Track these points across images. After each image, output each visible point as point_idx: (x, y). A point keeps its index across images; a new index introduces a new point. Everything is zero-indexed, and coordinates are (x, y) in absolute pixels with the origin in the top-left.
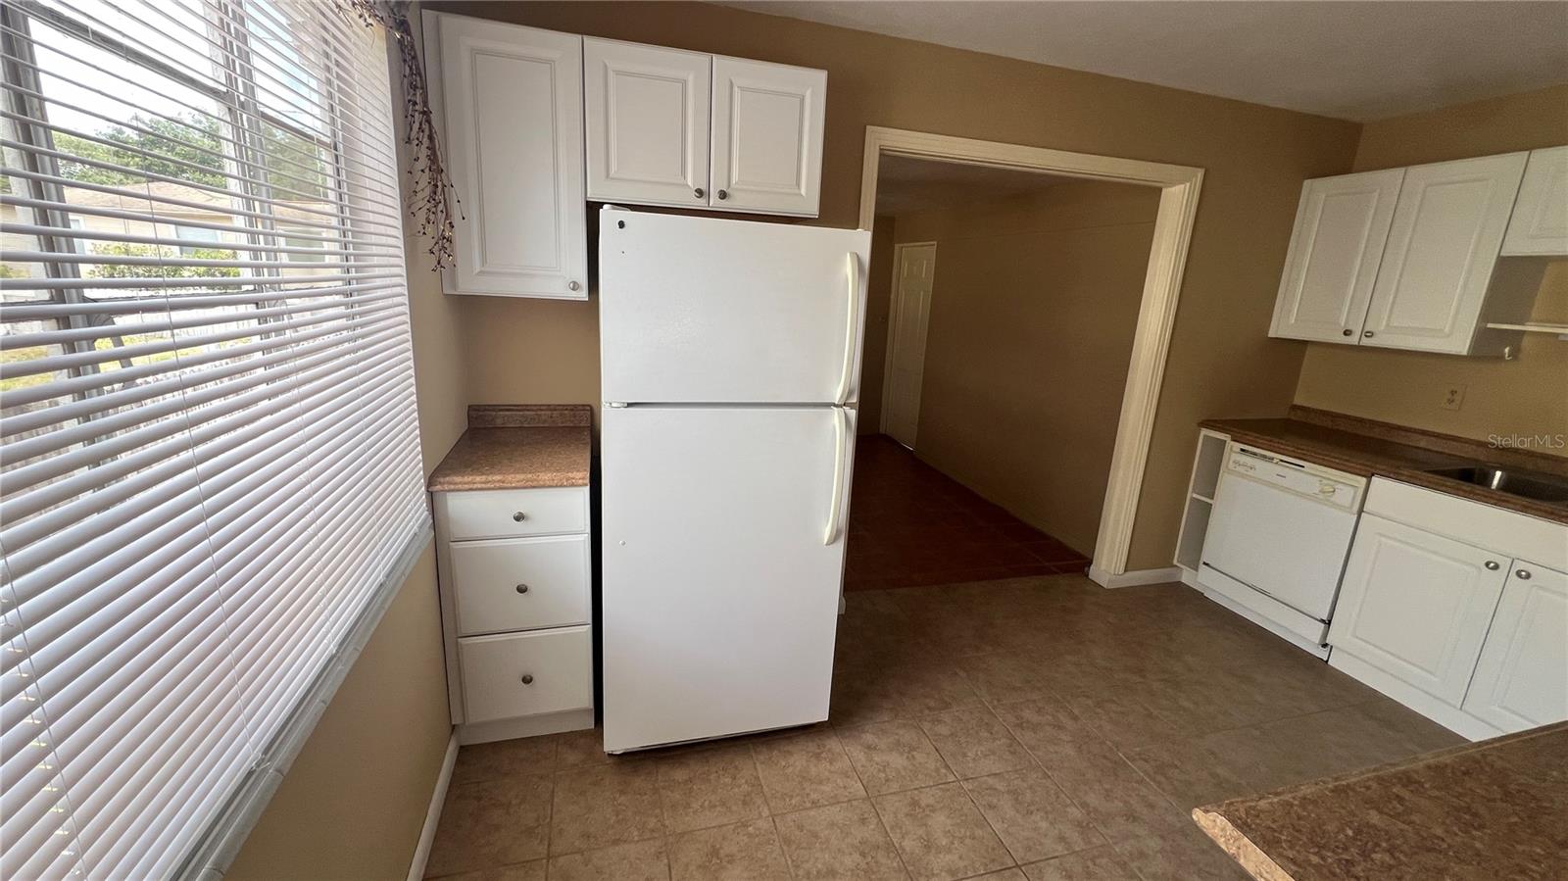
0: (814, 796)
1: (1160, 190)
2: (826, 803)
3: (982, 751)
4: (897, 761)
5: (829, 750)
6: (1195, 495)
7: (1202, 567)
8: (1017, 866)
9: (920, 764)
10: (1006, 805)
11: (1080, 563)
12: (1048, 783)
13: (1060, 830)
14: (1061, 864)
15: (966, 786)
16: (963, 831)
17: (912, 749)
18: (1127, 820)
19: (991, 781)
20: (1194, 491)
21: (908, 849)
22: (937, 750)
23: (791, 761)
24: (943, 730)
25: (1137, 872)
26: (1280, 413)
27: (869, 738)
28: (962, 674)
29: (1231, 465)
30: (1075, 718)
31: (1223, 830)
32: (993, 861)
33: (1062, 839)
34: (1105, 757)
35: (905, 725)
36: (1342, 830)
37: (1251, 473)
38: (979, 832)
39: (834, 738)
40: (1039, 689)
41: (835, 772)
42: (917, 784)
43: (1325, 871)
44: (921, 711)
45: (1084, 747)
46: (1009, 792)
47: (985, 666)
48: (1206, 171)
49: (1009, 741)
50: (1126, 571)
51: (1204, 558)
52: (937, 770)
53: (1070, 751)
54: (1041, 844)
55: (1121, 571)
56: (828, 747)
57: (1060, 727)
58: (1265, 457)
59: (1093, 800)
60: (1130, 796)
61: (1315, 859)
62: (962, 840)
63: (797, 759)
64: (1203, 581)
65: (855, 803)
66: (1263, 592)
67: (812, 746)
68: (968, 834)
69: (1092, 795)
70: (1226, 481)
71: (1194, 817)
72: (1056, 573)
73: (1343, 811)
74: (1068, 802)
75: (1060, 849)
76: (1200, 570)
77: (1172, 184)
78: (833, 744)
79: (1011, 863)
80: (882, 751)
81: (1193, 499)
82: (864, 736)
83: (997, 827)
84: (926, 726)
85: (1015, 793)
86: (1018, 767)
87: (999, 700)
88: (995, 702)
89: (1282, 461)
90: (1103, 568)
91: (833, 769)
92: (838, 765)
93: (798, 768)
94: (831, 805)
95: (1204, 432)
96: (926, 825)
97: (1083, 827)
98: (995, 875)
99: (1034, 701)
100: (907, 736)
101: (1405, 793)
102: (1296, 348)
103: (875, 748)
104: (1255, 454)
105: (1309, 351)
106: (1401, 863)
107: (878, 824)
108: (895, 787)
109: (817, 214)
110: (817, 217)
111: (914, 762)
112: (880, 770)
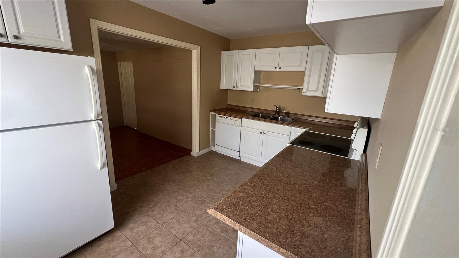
0: (112, 255)
1: (191, 51)
2: (118, 254)
3: (168, 214)
4: (142, 228)
5: (117, 236)
6: (212, 129)
7: (216, 145)
8: (181, 240)
9: (150, 226)
10: (177, 226)
11: (189, 151)
12: (186, 214)
13: (190, 225)
14: (192, 233)
15: (164, 225)
16: (165, 239)
17: (146, 222)
18: (206, 214)
19: (171, 221)
20: (211, 128)
21: (148, 253)
22: (154, 219)
23: (102, 247)
24: (155, 212)
25: (209, 225)
26: (226, 106)
27: (131, 226)
28: (160, 193)
29: (218, 120)
30: (192, 193)
31: (213, 212)
32: (174, 242)
33: (191, 227)
34: (200, 201)
35: (143, 216)
36: (234, 200)
37: (222, 121)
38: (169, 237)
39: (118, 232)
40: (182, 189)
41: (120, 243)
42: (149, 232)
43: (232, 211)
44: (148, 210)
45: (194, 200)
46: (177, 221)
47: (166, 189)
48: (201, 47)
49: (175, 207)
50: (200, 151)
51: (216, 144)
52: (155, 225)
53: (191, 203)
54: (186, 231)
55: (199, 152)
56: (116, 235)
57: (188, 197)
58: (223, 117)
59: (198, 213)
60: (206, 208)
61: (230, 210)
62: (165, 241)
63: (105, 245)
64: (216, 149)
65: (128, 249)
66: (228, 148)
67: (110, 238)
69: (198, 212)
70: (217, 124)
71: (208, 212)
72: (183, 156)
73: (235, 196)
74: (192, 216)
75: (191, 230)
76: (215, 146)
77: (194, 49)
78: (118, 234)
79: (179, 240)
80: (136, 228)
81: (212, 130)
82: (129, 226)
83: (174, 232)
84: (150, 214)
85: (178, 221)
86: (178, 213)
87: (171, 197)
88: (170, 198)
89: (227, 117)
90: (194, 151)
91: (119, 242)
92: (120, 240)
93: (105, 248)
94: (119, 254)
95: (211, 113)
96: (153, 243)
97: (196, 221)
98: (175, 246)
99: (181, 193)
100: (144, 219)
101: (245, 187)
102: (226, 91)
103: (134, 228)
105: (229, 92)
106: (244, 202)
107: (137, 251)
108: (142, 237)
109: (72, 49)
110: (72, 51)
111: (147, 226)
112: (136, 234)
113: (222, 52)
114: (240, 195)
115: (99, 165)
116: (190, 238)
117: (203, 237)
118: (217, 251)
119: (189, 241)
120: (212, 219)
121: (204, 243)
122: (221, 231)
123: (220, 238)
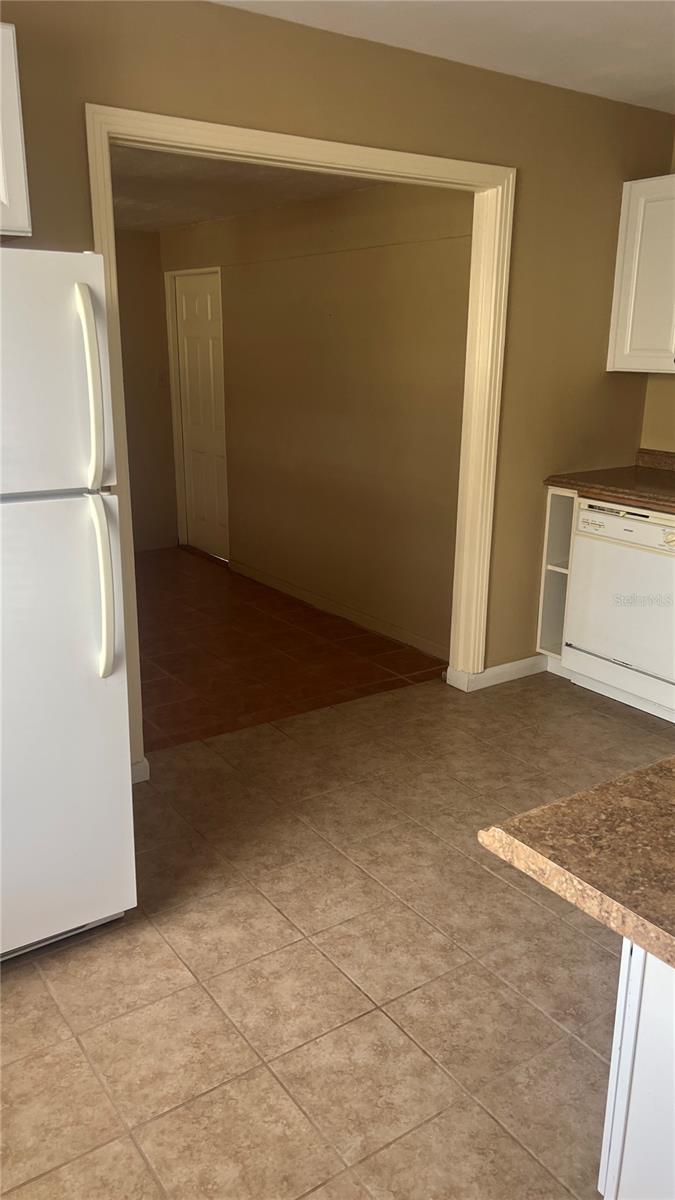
0: (128, 999)
1: (470, 196)
2: (146, 1003)
3: (332, 900)
4: (232, 934)
5: (144, 943)
6: (550, 567)
7: (565, 649)
8: (378, 1008)
9: (260, 931)
10: (363, 950)
11: (436, 667)
12: (408, 915)
13: (421, 959)
14: (424, 994)
15: (315, 940)
16: (314, 988)
17: (248, 916)
18: (492, 931)
19: (343, 929)
20: (547, 564)
21: (251, 1025)
22: (278, 910)
23: (94, 967)
24: (285, 887)
25: (503, 979)
26: (626, 461)
27: (194, 917)
28: (304, 819)
29: (581, 526)
30: (436, 840)
32: (351, 1009)
33: (424, 968)
34: (468, 873)
35: (237, 893)
36: (597, 816)
37: (601, 531)
38: (332, 985)
39: (149, 928)
40: (395, 817)
41: (153, 966)
42: (257, 953)
44: (257, 872)
45: (446, 868)
46: (365, 935)
47: (331, 805)
48: (517, 171)
49: (363, 882)
50: (485, 668)
51: (566, 638)
52: (281, 932)
53: (430, 875)
54: (402, 979)
55: (481, 669)
56: (142, 940)
57: (418, 853)
58: (612, 510)
59: (457, 920)
60: (495, 907)
62: (313, 998)
63: (103, 963)
64: (567, 665)
65: (181, 993)
66: (625, 665)
67: (120, 944)
68: (320, 990)
69: (456, 915)
70: (579, 545)
71: (480, 840)
72: (410, 684)
74: (430, 928)
75: (423, 978)
76: (563, 654)
77: (484, 186)
78: (149, 935)
79: (370, 1007)
80: (211, 928)
81: (548, 571)
82: (187, 916)
83: (353, 974)
84: (264, 887)
85: (370, 935)
86: (374, 907)
87: (348, 839)
88: (345, 843)
89: (628, 513)
90: (460, 668)
91: (150, 963)
92: (156, 957)
93: (104, 974)
94: (153, 1002)
95: (553, 491)
96: (270, 994)
97: (444, 950)
98: (353, 1025)
99: (390, 832)
100: (243, 903)
101: (655, 780)
102: (636, 381)
103: (202, 928)
104: (602, 509)
105: (651, 385)
106: (638, 829)
107: (212, 1008)
108: (231, 963)
109: (30, 230)
110: (30, 235)
111: (252, 931)
112: (210, 950)
113: (626, 185)
114: (627, 802)
115: (101, 660)
116: (416, 1009)
117: (471, 1019)
118: (528, 1086)
119: (412, 1020)
120: (516, 957)
121: (472, 1042)
122: (553, 1011)
123: (549, 1040)
